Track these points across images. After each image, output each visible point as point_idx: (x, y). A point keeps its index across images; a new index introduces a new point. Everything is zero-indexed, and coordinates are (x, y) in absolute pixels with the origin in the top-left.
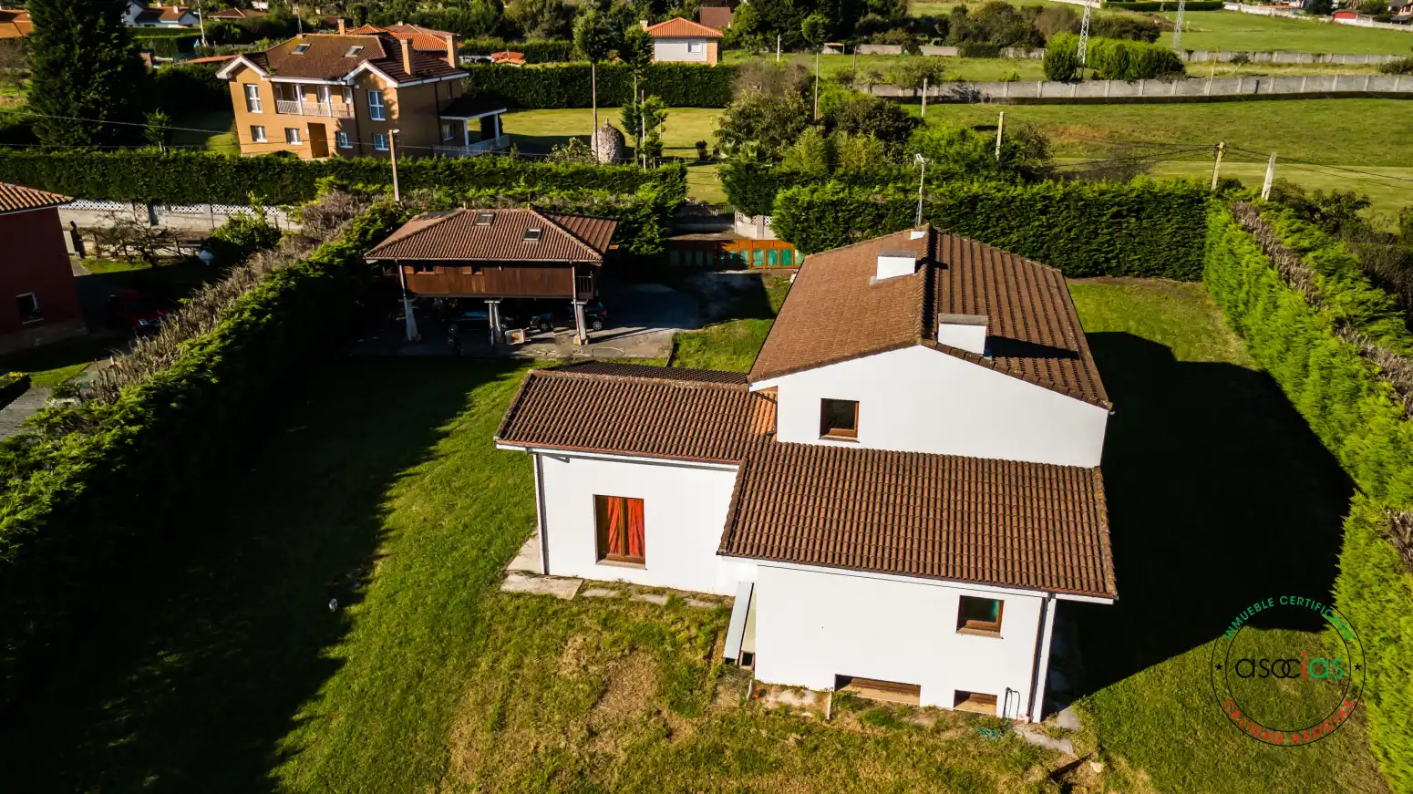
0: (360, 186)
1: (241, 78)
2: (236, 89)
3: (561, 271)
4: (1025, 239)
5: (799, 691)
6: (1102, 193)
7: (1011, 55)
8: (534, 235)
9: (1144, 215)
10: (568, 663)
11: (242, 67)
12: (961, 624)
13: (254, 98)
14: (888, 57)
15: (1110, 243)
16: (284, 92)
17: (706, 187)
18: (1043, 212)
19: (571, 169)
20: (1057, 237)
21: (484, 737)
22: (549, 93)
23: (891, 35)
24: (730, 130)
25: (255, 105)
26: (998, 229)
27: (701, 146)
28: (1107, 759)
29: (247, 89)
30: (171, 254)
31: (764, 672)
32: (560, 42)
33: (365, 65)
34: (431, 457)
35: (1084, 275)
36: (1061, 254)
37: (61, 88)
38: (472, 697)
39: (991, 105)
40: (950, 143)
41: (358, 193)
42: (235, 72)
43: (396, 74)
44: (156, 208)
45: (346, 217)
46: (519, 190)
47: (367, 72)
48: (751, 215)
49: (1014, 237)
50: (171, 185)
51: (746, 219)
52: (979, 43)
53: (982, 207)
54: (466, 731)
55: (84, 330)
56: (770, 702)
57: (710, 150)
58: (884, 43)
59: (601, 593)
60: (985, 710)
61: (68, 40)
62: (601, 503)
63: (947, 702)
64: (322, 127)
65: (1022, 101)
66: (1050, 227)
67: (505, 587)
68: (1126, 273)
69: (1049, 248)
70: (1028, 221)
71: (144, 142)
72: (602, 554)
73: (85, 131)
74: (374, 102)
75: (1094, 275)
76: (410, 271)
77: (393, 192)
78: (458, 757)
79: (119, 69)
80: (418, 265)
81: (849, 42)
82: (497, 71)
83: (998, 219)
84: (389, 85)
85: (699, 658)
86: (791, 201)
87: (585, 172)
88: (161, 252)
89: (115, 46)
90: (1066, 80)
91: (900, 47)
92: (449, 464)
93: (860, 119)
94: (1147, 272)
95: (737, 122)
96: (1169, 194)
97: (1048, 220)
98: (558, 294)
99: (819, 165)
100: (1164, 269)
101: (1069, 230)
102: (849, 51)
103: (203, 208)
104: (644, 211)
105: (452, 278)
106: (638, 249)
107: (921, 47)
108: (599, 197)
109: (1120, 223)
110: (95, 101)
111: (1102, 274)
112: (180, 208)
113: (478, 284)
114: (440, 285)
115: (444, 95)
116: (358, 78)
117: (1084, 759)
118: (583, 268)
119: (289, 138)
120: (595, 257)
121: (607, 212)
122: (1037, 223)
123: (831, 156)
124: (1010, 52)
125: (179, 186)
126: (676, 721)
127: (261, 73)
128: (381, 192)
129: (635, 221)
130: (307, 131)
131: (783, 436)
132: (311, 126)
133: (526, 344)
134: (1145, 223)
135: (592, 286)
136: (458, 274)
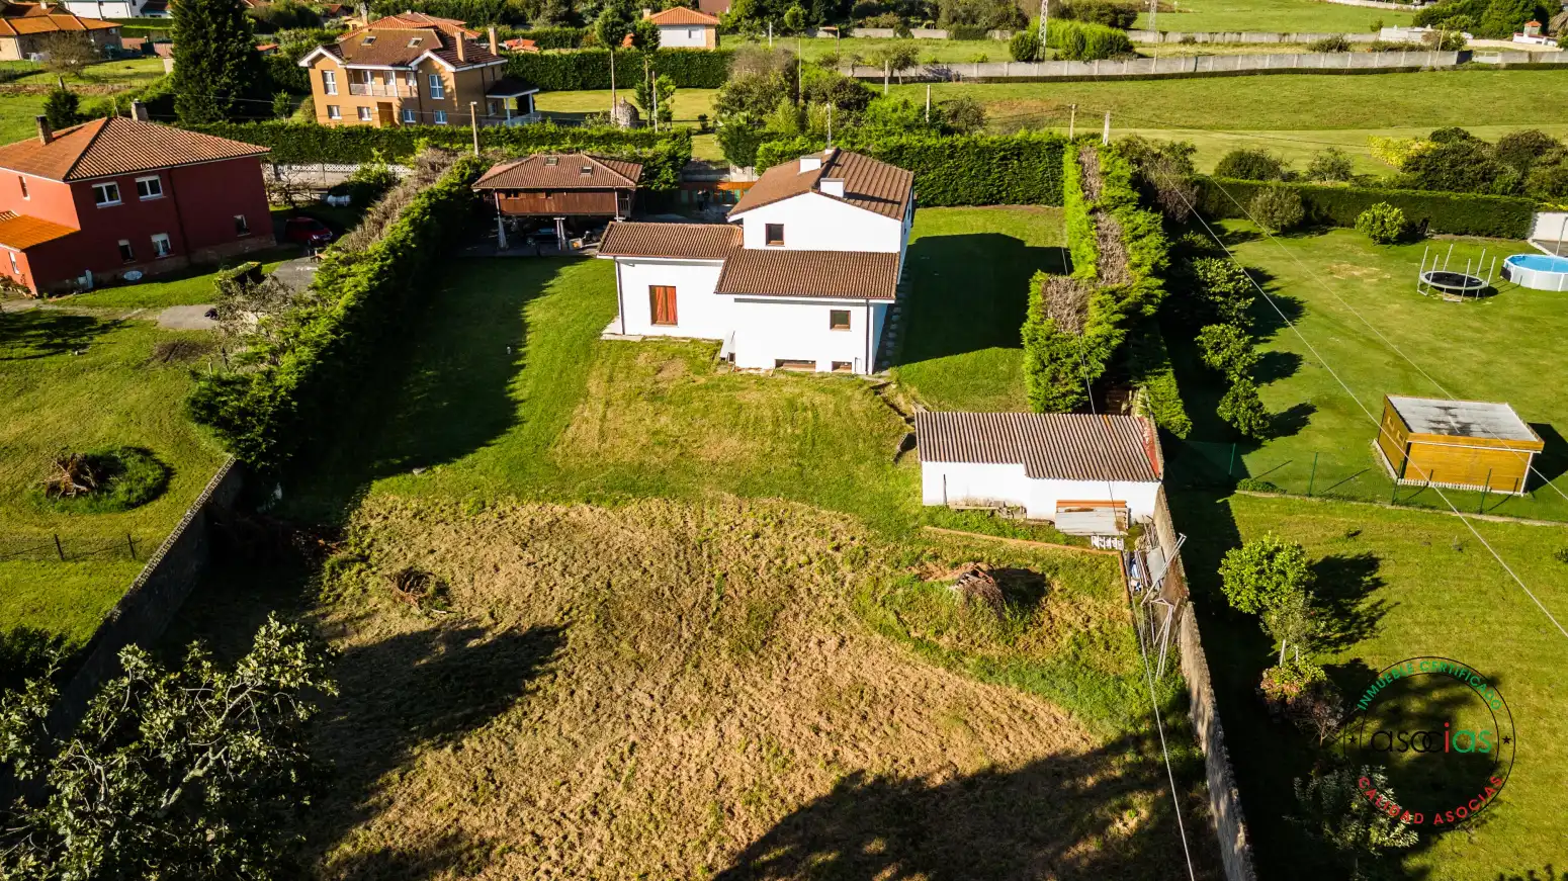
0: (447, 145)
1: (319, 65)
2: (315, 76)
3: (607, 195)
4: (939, 177)
5: (757, 369)
6: (993, 142)
7: (997, 37)
9: (1022, 158)
10: (641, 361)
11: (321, 56)
12: (832, 326)
13: (330, 82)
14: (880, 40)
15: (1001, 179)
16: (356, 77)
17: (706, 149)
19: (601, 133)
20: (961, 176)
21: (603, 385)
22: (565, 78)
23: (884, 18)
24: (726, 104)
25: (331, 88)
27: (703, 118)
28: (900, 385)
29: (324, 75)
30: (304, 199)
31: (739, 362)
32: (566, 29)
33: (428, 54)
34: (545, 295)
35: (984, 204)
36: (966, 188)
37: (201, 74)
38: (594, 373)
39: (961, 83)
40: (895, 110)
41: (447, 150)
42: (313, 62)
43: (453, 61)
44: (279, 167)
45: (444, 165)
46: (567, 146)
47: (429, 59)
48: (742, 166)
50: (294, 149)
51: (739, 170)
52: (967, 26)
54: (594, 383)
55: (274, 243)
56: (743, 374)
57: (710, 124)
58: (877, 26)
59: (654, 340)
60: (847, 372)
61: (204, 36)
62: (652, 289)
63: (828, 369)
64: (389, 106)
65: (989, 80)
66: (958, 167)
67: (603, 338)
68: (1015, 201)
69: (956, 183)
70: (940, 164)
71: (272, 116)
72: (654, 321)
73: (219, 109)
74: (434, 84)
75: (991, 204)
76: (502, 196)
77: (473, 149)
78: (593, 390)
79: (244, 59)
80: (508, 192)
81: (843, 27)
82: (518, 58)
84: (448, 70)
85: (707, 359)
86: (768, 150)
87: (613, 135)
89: (240, 41)
90: (1029, 60)
91: (891, 31)
92: (555, 298)
93: (828, 93)
94: (1029, 201)
95: (732, 97)
96: (1039, 142)
97: (955, 163)
98: (606, 211)
99: (794, 127)
100: (1040, 198)
101: (971, 170)
102: (844, 35)
103: (317, 167)
104: (660, 160)
105: (532, 201)
106: (657, 188)
107: (912, 30)
108: (627, 150)
109: (1006, 164)
110: (226, 84)
111: (997, 203)
112: (299, 167)
113: (550, 206)
114: (524, 206)
115: (489, 78)
116: (420, 65)
117: (890, 384)
118: (623, 192)
119: (361, 115)
120: (631, 185)
121: (636, 160)
122: (947, 165)
123: (802, 122)
124: (997, 35)
126: (696, 377)
127: (338, 61)
128: (465, 149)
129: (655, 167)
130: (377, 109)
131: (746, 246)
132: (380, 105)
133: (583, 249)
134: (1024, 164)
135: (630, 206)
136: (536, 198)
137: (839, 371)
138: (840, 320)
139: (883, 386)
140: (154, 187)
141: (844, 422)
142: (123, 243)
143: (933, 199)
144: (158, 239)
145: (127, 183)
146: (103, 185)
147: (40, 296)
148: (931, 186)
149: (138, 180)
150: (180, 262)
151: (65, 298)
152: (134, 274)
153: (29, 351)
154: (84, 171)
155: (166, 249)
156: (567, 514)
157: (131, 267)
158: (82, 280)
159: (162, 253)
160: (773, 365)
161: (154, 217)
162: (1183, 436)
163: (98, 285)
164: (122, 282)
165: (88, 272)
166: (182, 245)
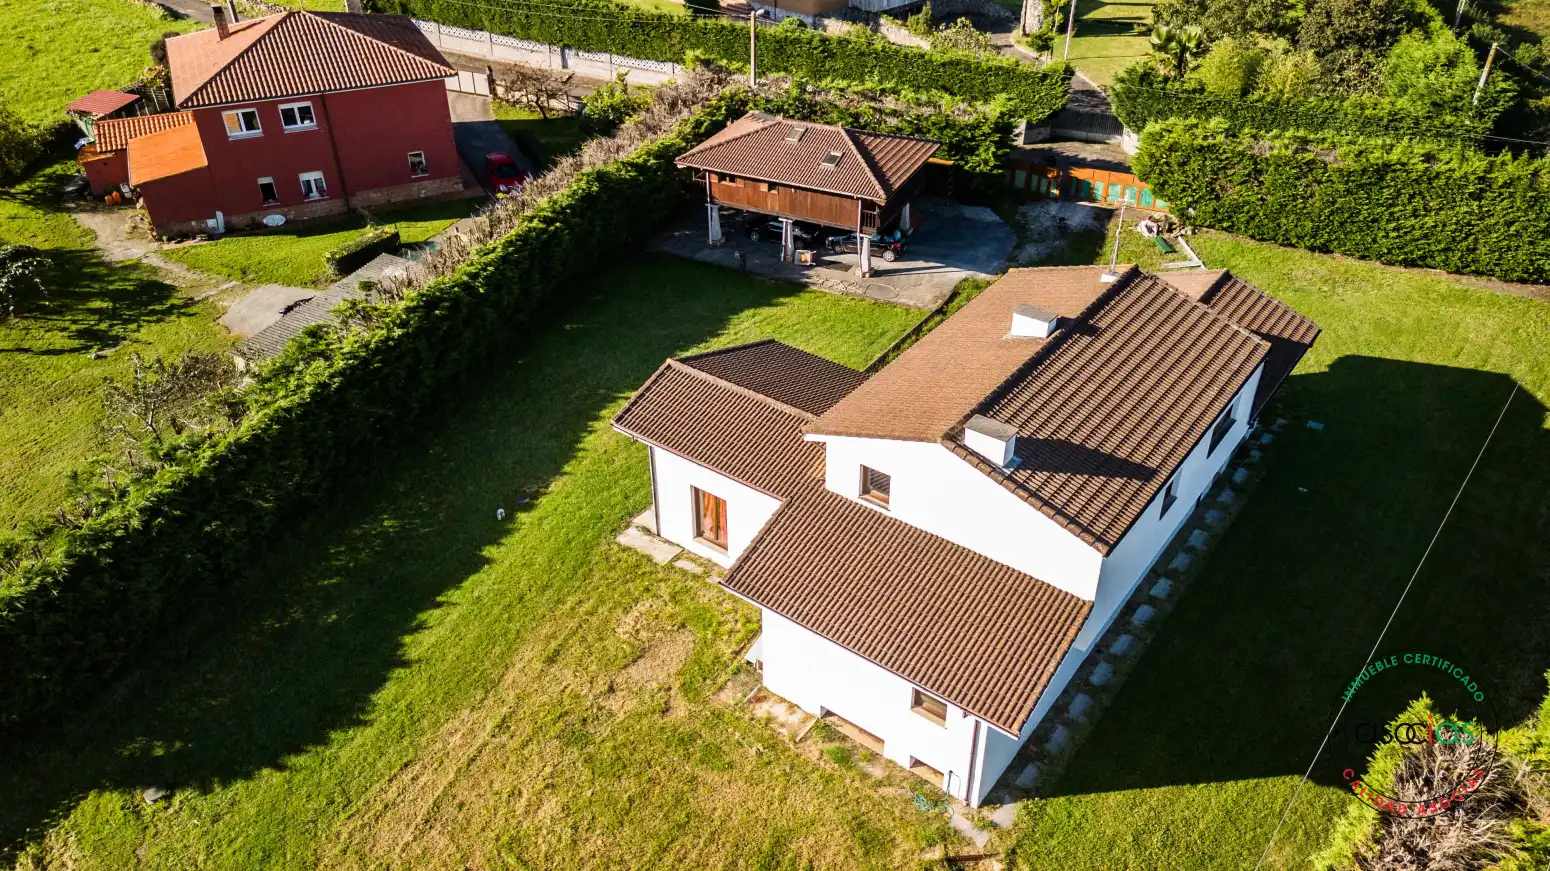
0: (725, 61)
3: (847, 203)
4: (1444, 226)
5: (792, 707)
8: (832, 159)
12: (915, 708)
18: (1477, 196)
19: (946, 58)
20: (1489, 230)
21: (538, 665)
26: (1409, 208)
30: (561, 107)
35: (1522, 281)
36: (1492, 251)
38: (546, 630)
41: (719, 71)
44: (567, 51)
45: (692, 102)
49: (1430, 221)
50: (580, 33)
51: (1134, 135)
53: (1393, 179)
54: (528, 655)
55: (460, 187)
56: (761, 711)
59: (692, 566)
60: (933, 779)
62: (698, 494)
63: (906, 764)
66: (1482, 216)
67: (622, 539)
69: (1476, 239)
70: (1453, 205)
72: (698, 533)
76: (715, 179)
77: (750, 73)
78: (510, 676)
80: (722, 177)
83: (1412, 196)
88: (554, 103)
97: (1480, 207)
98: (844, 224)
101: (1509, 224)
103: (605, 57)
104: (984, 129)
105: (750, 191)
106: (972, 168)
112: (586, 55)
113: (772, 204)
114: (741, 195)
117: (990, 856)
118: (868, 205)
120: (879, 195)
121: (944, 126)
122: (1466, 209)
125: (585, 34)
126: (677, 701)
128: (740, 70)
129: (974, 138)
133: (810, 267)
135: (878, 222)
136: (756, 189)
137: (918, 771)
139: (977, 858)
140: (305, 113)
142: (265, 180)
143: (1423, 258)
144: (312, 176)
145: (264, 112)
146: (239, 112)
147: (160, 240)
148: (1426, 236)
149: (284, 107)
150: (336, 206)
151: (187, 243)
152: (275, 219)
154: (209, 98)
155: (320, 190)
157: (270, 210)
158: (211, 223)
159: (315, 195)
160: (815, 714)
161: (304, 151)
163: (231, 231)
164: (257, 229)
165: (219, 215)
166: (340, 185)
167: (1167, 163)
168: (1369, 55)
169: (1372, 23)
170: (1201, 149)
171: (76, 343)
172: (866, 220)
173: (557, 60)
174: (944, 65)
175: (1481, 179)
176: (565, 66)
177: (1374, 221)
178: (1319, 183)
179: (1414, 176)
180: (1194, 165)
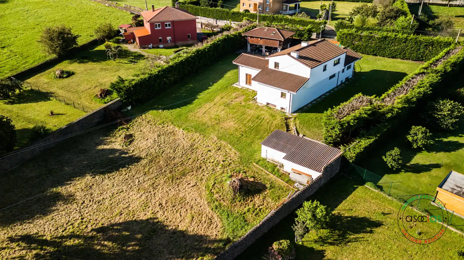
3: (276, 41)
4: (399, 49)
5: (261, 104)
9: (434, 46)
10: (234, 94)
15: (424, 53)
20: (408, 49)
21: (219, 99)
28: (296, 119)
31: (258, 101)
35: (416, 60)
38: (221, 95)
41: (251, 21)
44: (217, 20)
45: (245, 26)
49: (396, 48)
50: (221, 16)
53: (388, 39)
56: (256, 104)
59: (245, 89)
60: (284, 111)
62: (246, 74)
63: (279, 109)
64: (256, 4)
66: (407, 46)
67: (234, 85)
69: (406, 52)
70: (400, 44)
71: (217, 6)
72: (246, 84)
75: (418, 61)
76: (250, 38)
77: (257, 22)
78: (216, 100)
80: (251, 37)
83: (392, 43)
85: (251, 98)
86: (341, 32)
88: (215, 29)
98: (275, 46)
101: (412, 48)
105: (257, 40)
109: (427, 48)
112: (221, 21)
113: (261, 42)
114: (255, 42)
117: (292, 118)
118: (280, 41)
119: (250, 6)
120: (282, 39)
121: (296, 30)
122: (403, 45)
123: (364, 23)
125: (222, 16)
126: (243, 102)
128: (255, 21)
131: (269, 67)
132: (254, 4)
134: (434, 49)
135: (282, 45)
136: (258, 40)
137: (282, 110)
138: (283, 95)
139: (290, 118)
140: (169, 25)
141: (267, 126)
142: (160, 38)
143: (395, 56)
144: (169, 38)
145: (163, 24)
146: (157, 24)
147: (140, 48)
148: (395, 51)
149: (166, 23)
150: (173, 44)
151: (145, 49)
152: (161, 46)
153: (126, 62)
154: (153, 20)
155: (170, 41)
156: (177, 131)
157: (161, 44)
158: (150, 46)
159: (169, 42)
160: (265, 104)
161: (168, 33)
162: (351, 161)
163: (153, 48)
164: (158, 48)
165: (151, 44)
166: (174, 40)
167: (343, 37)
168: (392, 21)
169: (394, 14)
170: (350, 34)
171: (129, 62)
172: (280, 45)
173: (215, 22)
174: (299, 21)
175: (405, 39)
176: (216, 24)
177: (385, 48)
178: (374, 40)
179: (392, 38)
180: (348, 37)
